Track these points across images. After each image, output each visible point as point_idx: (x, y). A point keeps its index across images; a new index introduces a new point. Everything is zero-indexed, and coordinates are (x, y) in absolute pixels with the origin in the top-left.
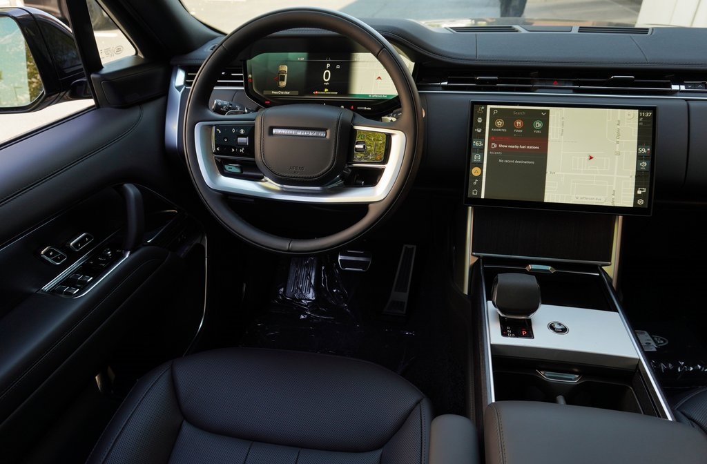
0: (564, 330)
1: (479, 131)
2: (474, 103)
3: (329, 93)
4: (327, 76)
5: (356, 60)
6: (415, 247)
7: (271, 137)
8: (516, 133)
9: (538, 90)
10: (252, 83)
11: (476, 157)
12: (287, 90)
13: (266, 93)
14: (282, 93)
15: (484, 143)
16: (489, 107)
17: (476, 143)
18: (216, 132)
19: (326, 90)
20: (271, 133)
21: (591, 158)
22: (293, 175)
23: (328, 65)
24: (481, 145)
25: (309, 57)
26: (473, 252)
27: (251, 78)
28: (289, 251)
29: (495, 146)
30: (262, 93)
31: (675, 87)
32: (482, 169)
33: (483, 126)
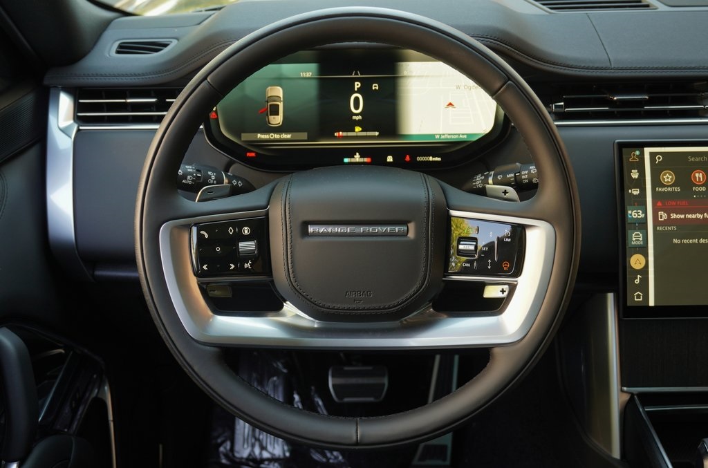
1: (636, 192)
2: (622, 146)
3: (364, 134)
4: (356, 104)
5: (405, 73)
7: (308, 240)
8: (696, 193)
11: (635, 238)
12: (286, 132)
13: (246, 137)
14: (277, 136)
15: (645, 212)
16: (648, 151)
17: (633, 214)
18: (200, 237)
19: (358, 129)
20: (305, 233)
22: (352, 306)
23: (357, 85)
24: (642, 216)
25: (322, 71)
26: (621, 386)
27: (216, 112)
28: (357, 444)
29: (665, 216)
30: (239, 137)
32: (646, 256)
33: (640, 183)
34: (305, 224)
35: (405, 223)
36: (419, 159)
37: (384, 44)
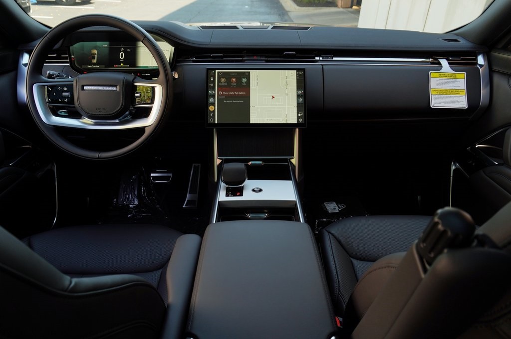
0: (261, 190)
1: (212, 85)
2: (208, 70)
3: (124, 66)
4: (122, 56)
5: (139, 46)
6: (200, 165)
7: (83, 92)
8: (232, 85)
9: (246, 61)
10: (74, 61)
11: (211, 100)
12: (98, 65)
13: (83, 67)
14: (94, 66)
15: (215, 92)
16: (217, 71)
17: (211, 92)
18: (48, 90)
19: (122, 64)
20: (83, 89)
21: (273, 97)
22: (99, 114)
23: (122, 49)
24: (214, 93)
25: (110, 45)
26: (218, 156)
27: (74, 58)
28: (99, 158)
29: (221, 93)
30: (82, 67)
31: (317, 58)
32: (215, 106)
33: (214, 82)
34: (83, 86)
35: (115, 86)
36: (143, 75)
37: (118, 29)
